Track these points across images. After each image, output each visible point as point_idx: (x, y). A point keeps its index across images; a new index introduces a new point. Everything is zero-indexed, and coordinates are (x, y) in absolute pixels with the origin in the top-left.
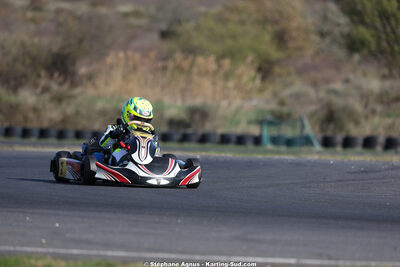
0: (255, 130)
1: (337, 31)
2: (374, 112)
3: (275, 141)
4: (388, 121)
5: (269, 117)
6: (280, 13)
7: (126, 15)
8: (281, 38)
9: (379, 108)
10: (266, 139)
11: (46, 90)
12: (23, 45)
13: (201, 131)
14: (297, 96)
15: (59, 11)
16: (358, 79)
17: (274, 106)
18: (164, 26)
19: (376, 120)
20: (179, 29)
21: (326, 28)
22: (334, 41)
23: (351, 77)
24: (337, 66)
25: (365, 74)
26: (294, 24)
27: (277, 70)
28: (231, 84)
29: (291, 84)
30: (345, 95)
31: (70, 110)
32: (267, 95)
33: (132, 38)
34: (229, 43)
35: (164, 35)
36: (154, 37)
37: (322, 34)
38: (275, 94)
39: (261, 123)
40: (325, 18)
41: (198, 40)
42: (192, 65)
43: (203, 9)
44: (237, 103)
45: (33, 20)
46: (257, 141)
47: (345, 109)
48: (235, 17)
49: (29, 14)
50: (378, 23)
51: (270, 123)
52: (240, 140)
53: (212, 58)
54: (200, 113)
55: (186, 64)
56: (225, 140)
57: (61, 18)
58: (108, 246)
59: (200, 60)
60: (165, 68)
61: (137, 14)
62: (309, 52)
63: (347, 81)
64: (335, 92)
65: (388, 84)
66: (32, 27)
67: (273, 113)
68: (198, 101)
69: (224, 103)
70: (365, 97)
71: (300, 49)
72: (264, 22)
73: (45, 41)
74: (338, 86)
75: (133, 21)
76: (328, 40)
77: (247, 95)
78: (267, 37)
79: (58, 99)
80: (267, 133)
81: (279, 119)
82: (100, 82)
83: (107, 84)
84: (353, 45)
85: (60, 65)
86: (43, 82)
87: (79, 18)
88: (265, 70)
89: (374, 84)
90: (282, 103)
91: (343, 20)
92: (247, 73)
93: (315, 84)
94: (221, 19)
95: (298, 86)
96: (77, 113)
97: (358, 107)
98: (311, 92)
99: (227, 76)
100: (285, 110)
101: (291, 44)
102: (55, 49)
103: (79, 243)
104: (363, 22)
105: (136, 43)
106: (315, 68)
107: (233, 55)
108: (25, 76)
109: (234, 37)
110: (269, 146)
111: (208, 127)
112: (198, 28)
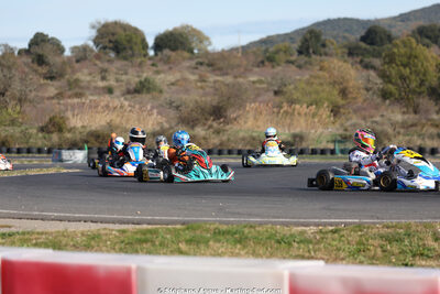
0: (331, 146)
1: (375, 87)
2: (399, 133)
3: (342, 151)
4: (407, 138)
5: (339, 138)
6: (343, 78)
7: (254, 82)
8: (344, 93)
9: (402, 131)
10: (337, 151)
11: (210, 127)
12: (196, 102)
13: (300, 148)
14: (354, 125)
15: (215, 82)
16: (389, 114)
17: (341, 132)
18: (276, 89)
19: (401, 138)
20: (285, 89)
21: (370, 86)
22: (374, 93)
23: (385, 113)
24: (377, 107)
25: (393, 112)
26: (351, 84)
27: (342, 110)
28: (316, 120)
29: (351, 118)
30: (382, 124)
31: (225, 138)
32: (337, 125)
33: (258, 95)
34: (314, 96)
35: (276, 93)
36: (271, 94)
37: (368, 90)
38: (342, 125)
39: (334, 141)
40: (369, 80)
41: (296, 95)
42: (294, 110)
43: (298, 77)
44: (320, 130)
45: (202, 88)
46: (333, 152)
47: (382, 132)
48: (317, 81)
49: (199, 84)
50: (399, 81)
51: (340, 142)
52: (323, 152)
53: (305, 106)
54: (299, 137)
55: (290, 110)
56: (314, 152)
57: (217, 86)
58: (250, 215)
59: (297, 106)
60: (279, 112)
61: (261, 82)
62: (361, 100)
63: (382, 116)
64: (376, 122)
65: (406, 117)
66: (201, 91)
67: (341, 136)
68: (297, 131)
69: (313, 131)
70: (393, 125)
71: (355, 98)
72: (334, 83)
73: (209, 99)
74: (378, 119)
75: (258, 85)
76: (371, 92)
77: (325, 126)
78: (336, 92)
79: (218, 132)
80: (338, 147)
81: (344, 139)
82: (242, 122)
83: (245, 122)
84: (385, 95)
85: (218, 112)
86: (209, 123)
87: (228, 85)
88: (335, 111)
89: (399, 117)
90: (346, 130)
91: (379, 81)
92: (325, 112)
93: (364, 118)
94: (309, 83)
95: (355, 119)
96: (229, 139)
97: (390, 131)
98: (363, 122)
99: (314, 116)
100: (348, 134)
101: (350, 96)
102: (215, 103)
103: (233, 214)
104: (390, 82)
105: (260, 99)
106: (364, 109)
107: (317, 103)
108: (197, 119)
109: (317, 92)
110: (340, 155)
111: (304, 145)
112: (296, 88)
